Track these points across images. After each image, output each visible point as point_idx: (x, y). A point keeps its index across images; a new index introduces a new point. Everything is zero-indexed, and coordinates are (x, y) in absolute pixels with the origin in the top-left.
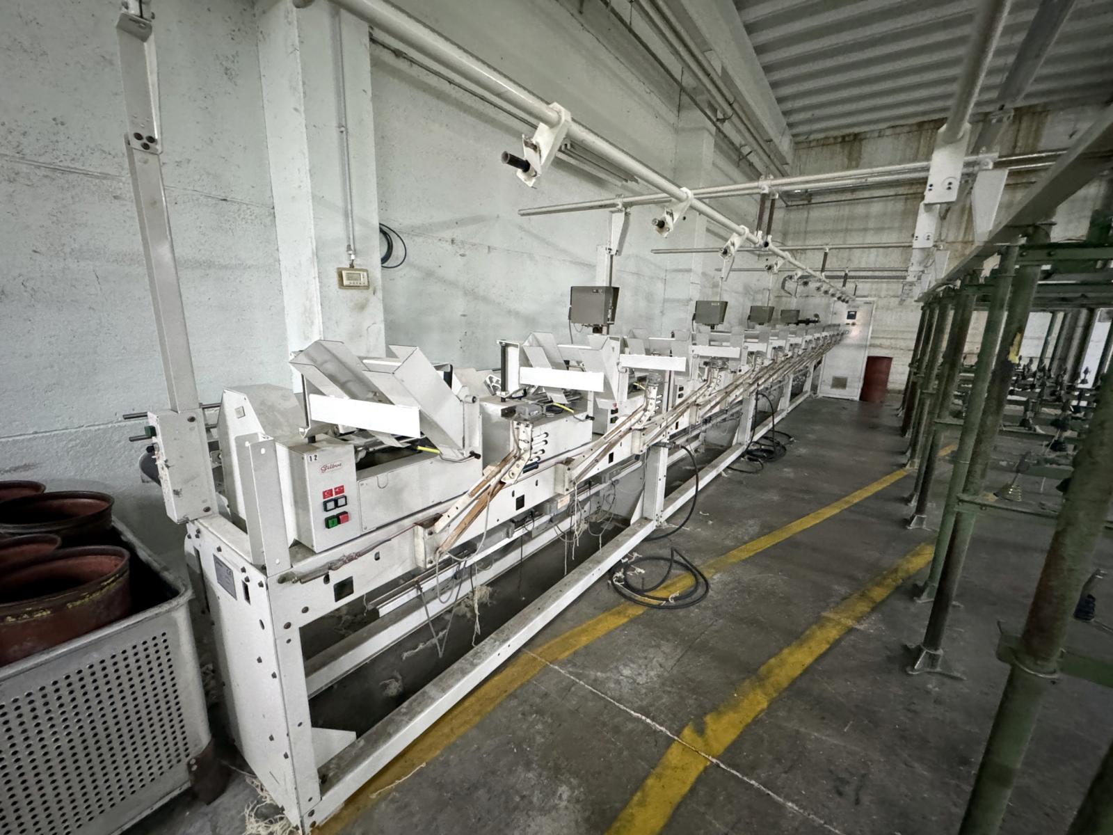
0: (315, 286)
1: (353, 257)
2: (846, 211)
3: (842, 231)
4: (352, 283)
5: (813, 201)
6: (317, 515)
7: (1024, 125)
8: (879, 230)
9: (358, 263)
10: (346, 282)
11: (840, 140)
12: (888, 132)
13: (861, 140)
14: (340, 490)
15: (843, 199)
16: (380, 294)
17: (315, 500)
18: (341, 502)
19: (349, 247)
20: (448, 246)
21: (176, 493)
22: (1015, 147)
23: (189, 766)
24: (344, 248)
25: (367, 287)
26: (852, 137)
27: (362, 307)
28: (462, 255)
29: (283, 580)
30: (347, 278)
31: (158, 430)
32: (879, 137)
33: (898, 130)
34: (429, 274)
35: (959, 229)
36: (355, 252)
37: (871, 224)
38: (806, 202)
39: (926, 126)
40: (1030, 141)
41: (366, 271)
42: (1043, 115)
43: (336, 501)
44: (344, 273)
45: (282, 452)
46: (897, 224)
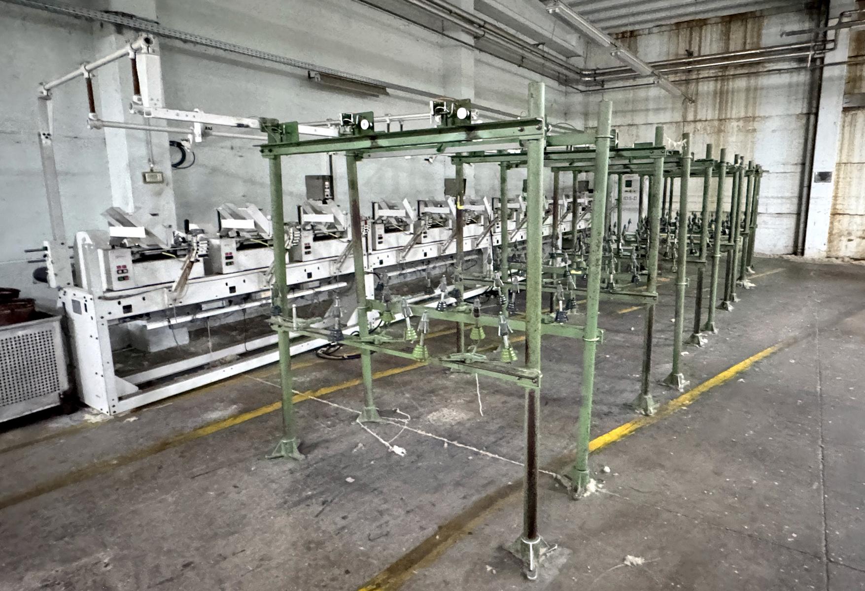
0: (129, 183)
1: (152, 166)
2: (630, 94)
3: (629, 111)
4: (152, 180)
5: (606, 87)
6: (115, 276)
7: (749, 26)
8: (657, 110)
9: (156, 168)
10: (148, 180)
11: (620, 36)
12: (655, 30)
13: (636, 36)
14: (125, 267)
15: (628, 85)
16: (171, 186)
17: (114, 270)
18: (125, 271)
19: (149, 160)
20: (229, 151)
21: (56, 275)
22: (745, 43)
23: (60, 395)
24: (146, 161)
25: (162, 182)
26: (629, 34)
27: (159, 194)
28: (241, 156)
29: (100, 298)
30: (150, 178)
31: (49, 248)
32: (649, 34)
33: (664, 28)
34: (214, 170)
35: (714, 109)
36: (154, 163)
37: (651, 106)
38: (599, 87)
39: (682, 26)
40: (755, 40)
41: (161, 173)
42: (761, 19)
43: (122, 271)
44: (146, 175)
45: (100, 253)
46: (670, 106)
